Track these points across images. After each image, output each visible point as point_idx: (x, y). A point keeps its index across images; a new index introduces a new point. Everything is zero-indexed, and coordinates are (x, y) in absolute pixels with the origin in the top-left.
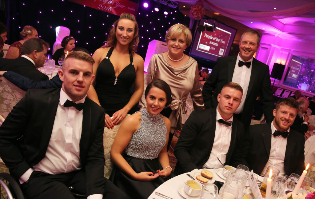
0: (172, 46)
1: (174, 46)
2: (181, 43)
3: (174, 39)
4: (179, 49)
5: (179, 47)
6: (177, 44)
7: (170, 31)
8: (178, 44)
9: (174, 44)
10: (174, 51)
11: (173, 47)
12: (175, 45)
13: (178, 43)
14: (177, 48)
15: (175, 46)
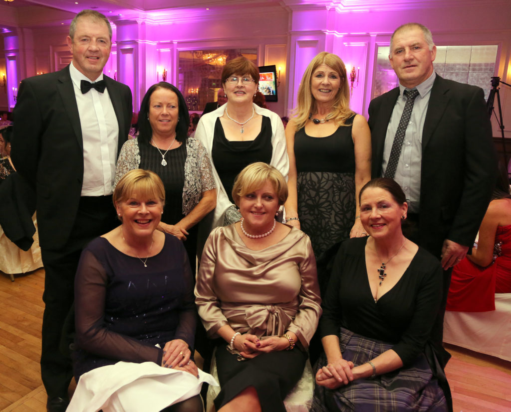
0: (249, 210)
1: (253, 210)
2: (268, 200)
3: (252, 196)
4: (264, 213)
5: (263, 210)
6: (259, 204)
7: (241, 180)
8: (263, 204)
9: (252, 206)
10: (253, 220)
11: (252, 212)
12: (255, 206)
13: (261, 202)
14: (260, 212)
15: (256, 208)
